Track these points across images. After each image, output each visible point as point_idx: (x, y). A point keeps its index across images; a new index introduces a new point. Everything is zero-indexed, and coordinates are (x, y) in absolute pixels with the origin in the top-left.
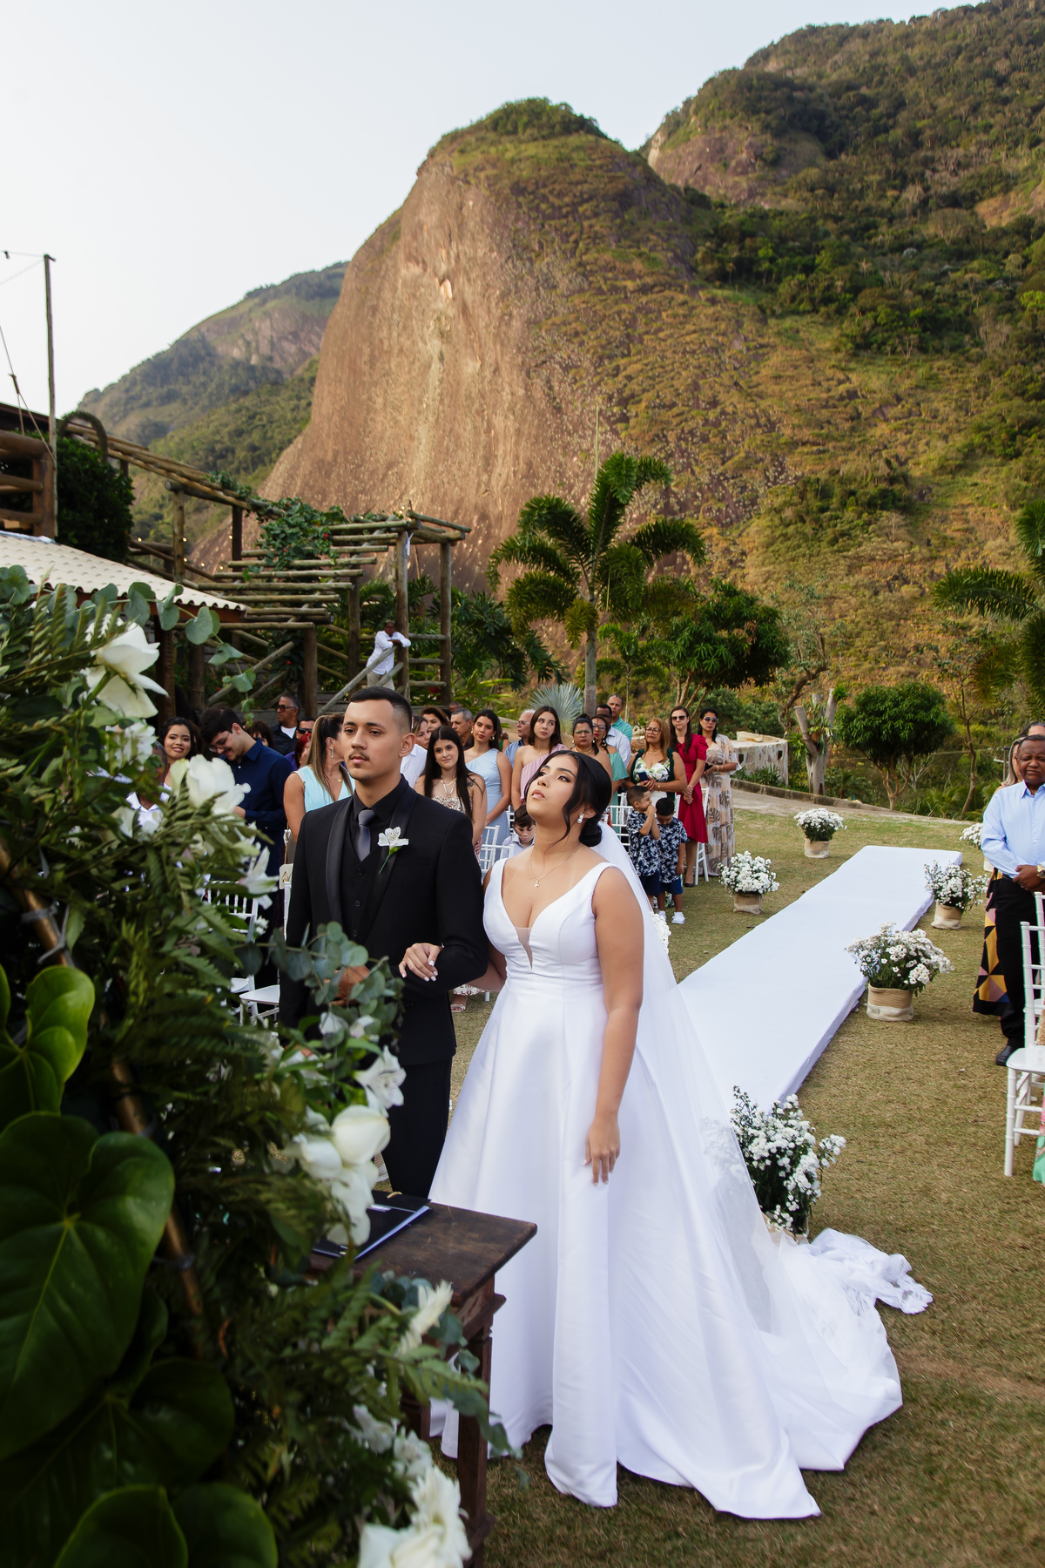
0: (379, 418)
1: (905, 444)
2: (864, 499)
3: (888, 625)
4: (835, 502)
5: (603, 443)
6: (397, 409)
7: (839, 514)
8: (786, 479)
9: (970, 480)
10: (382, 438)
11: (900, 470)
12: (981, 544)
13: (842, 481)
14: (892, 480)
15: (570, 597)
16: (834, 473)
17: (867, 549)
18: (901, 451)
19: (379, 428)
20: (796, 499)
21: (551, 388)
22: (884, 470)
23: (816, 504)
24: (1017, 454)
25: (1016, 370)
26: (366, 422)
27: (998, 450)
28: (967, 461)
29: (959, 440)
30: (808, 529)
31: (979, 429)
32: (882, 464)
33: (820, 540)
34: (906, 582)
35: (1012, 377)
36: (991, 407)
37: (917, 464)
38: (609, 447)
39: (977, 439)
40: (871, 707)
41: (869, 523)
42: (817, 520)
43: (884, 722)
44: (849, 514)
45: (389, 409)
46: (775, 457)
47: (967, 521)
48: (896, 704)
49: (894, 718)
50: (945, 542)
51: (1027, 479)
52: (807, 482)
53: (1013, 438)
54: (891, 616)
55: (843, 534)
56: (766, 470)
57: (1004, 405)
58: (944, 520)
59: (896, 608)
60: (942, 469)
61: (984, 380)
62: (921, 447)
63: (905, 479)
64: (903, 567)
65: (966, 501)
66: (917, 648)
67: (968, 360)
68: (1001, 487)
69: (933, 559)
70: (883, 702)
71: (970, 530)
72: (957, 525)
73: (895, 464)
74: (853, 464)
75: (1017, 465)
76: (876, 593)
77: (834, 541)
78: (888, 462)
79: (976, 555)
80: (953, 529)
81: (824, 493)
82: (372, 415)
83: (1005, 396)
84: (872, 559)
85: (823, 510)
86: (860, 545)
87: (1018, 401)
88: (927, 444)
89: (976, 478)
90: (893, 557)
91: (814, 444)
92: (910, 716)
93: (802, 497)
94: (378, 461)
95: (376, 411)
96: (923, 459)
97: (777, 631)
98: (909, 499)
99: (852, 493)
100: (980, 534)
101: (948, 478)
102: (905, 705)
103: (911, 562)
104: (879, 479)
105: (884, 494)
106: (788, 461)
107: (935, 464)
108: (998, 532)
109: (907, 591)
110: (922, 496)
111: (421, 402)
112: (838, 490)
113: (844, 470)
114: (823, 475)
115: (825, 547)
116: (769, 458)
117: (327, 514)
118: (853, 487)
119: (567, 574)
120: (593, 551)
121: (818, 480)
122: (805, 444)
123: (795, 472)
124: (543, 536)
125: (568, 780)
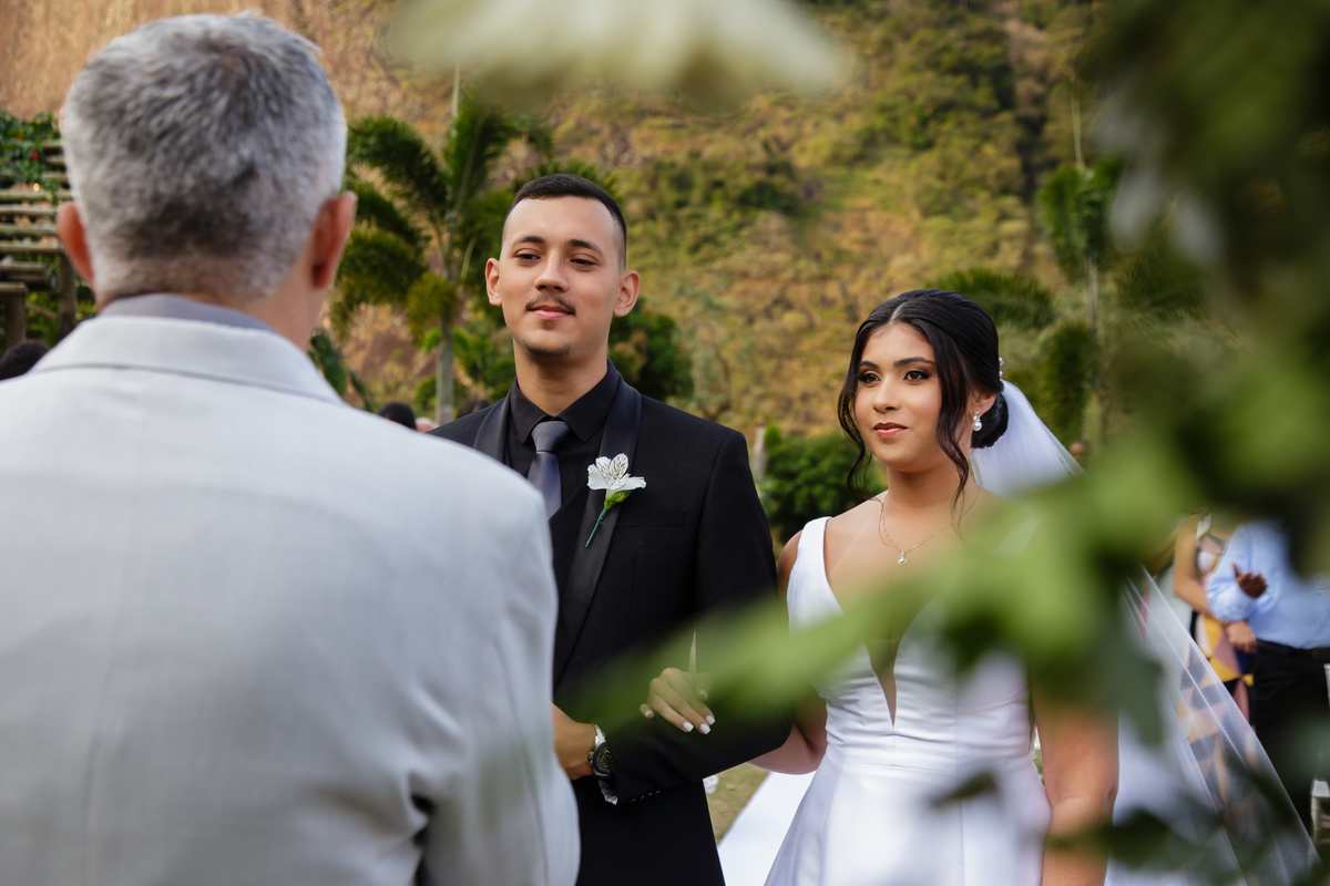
0: (38, 34)
1: (787, 122)
2: (735, 193)
3: (768, 366)
4: (696, 195)
5: (377, 93)
6: (67, 23)
7: (701, 211)
8: (630, 161)
9: (871, 175)
10: (41, 65)
11: (782, 157)
12: (886, 261)
13: (708, 167)
14: (771, 169)
15: (415, 271)
16: (695, 155)
17: (738, 260)
18: (784, 132)
19: (37, 48)
20: (644, 188)
21: (301, 10)
22: (760, 156)
23: (671, 196)
24: (929, 145)
25: (925, 34)
26: (16, 37)
27: (906, 137)
28: (867, 150)
29: (856, 122)
30: (661, 228)
31: (883, 109)
32: (757, 147)
33: (676, 246)
34: (789, 306)
35: (922, 44)
36: (896, 81)
37: (803, 150)
38: (384, 100)
39: (880, 122)
40: (779, 466)
41: (740, 226)
42: (673, 220)
43: (798, 488)
44: (715, 212)
45: (53, 23)
46: (616, 129)
47: (866, 230)
48: (814, 462)
49: (811, 483)
50: (840, 256)
51: (942, 177)
52: (659, 167)
53: (924, 122)
54: (770, 353)
55: (708, 239)
56: (603, 146)
57: (913, 80)
58: (838, 227)
59: (775, 342)
60: (835, 159)
61: (887, 45)
62: (808, 127)
63: (787, 169)
64: (784, 289)
65: (865, 202)
66: (805, 397)
67: (868, 16)
68: (910, 188)
69: (824, 278)
70: (796, 458)
71: (870, 243)
72: (855, 234)
73: (774, 147)
74: (719, 146)
75: (930, 159)
76: (751, 321)
77: (695, 249)
78: (766, 146)
79: (879, 275)
80: (849, 240)
81: (682, 182)
82: (26, 29)
83: (914, 69)
84: (745, 275)
85: (681, 204)
86: (729, 255)
87: (929, 76)
88: (817, 125)
89: (877, 173)
90: (772, 273)
91: (668, 115)
92: (832, 480)
93: (653, 184)
94: (33, 97)
95: (32, 24)
96: (811, 143)
97: (677, 349)
98: (792, 197)
99: (718, 184)
100: (886, 245)
101: (841, 171)
102: (825, 465)
103: (796, 280)
104: (751, 168)
105: (761, 188)
106: (635, 136)
107: (826, 151)
108: (908, 246)
109: (791, 319)
110: (809, 193)
111: (103, 15)
112: (700, 180)
113: (710, 152)
114: (680, 158)
115: (682, 257)
116: (606, 131)
117: (34, 125)
118: (720, 175)
119: (411, 236)
120: (452, 205)
121: (673, 165)
122: (656, 114)
123: (641, 151)
124: (373, 177)
125: (925, 375)
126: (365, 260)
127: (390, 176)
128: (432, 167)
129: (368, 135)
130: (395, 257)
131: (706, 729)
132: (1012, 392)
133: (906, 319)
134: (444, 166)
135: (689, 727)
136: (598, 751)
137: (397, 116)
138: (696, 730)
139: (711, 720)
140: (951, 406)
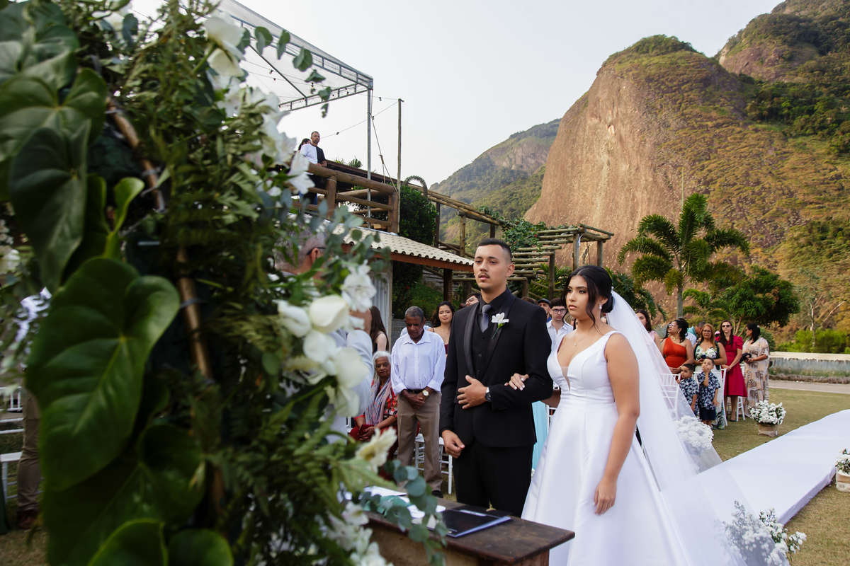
0: (576, 194)
4: (830, 234)
6: (585, 189)
7: (833, 241)
8: (800, 222)
10: (577, 204)
13: (833, 223)
15: (668, 268)
16: (829, 219)
19: (576, 199)
20: (807, 233)
21: (667, 177)
23: (819, 235)
30: (814, 249)
33: (821, 255)
42: (819, 244)
44: (839, 240)
45: (581, 190)
46: (794, 210)
52: (813, 224)
55: (835, 252)
56: (788, 218)
74: (840, 214)
77: (830, 255)
81: (823, 230)
85: (823, 239)
86: (845, 258)
91: (816, 203)
93: (810, 232)
95: (574, 190)
99: (840, 229)
106: (802, 213)
111: (598, 186)
112: (831, 228)
113: (835, 217)
114: (822, 220)
115: (824, 259)
116: (790, 211)
117: (537, 226)
118: (840, 226)
119: (666, 256)
120: (681, 244)
121: (819, 223)
122: (811, 203)
123: (805, 218)
124: (652, 237)
125: (584, 292)
126: (648, 266)
127: (657, 235)
128: (674, 232)
129: (651, 221)
130: (660, 263)
131: (521, 389)
132: (614, 294)
133: (581, 275)
134: (678, 231)
135: (516, 388)
136: (487, 394)
137: (660, 215)
138: (518, 389)
139: (524, 386)
140: (592, 301)
